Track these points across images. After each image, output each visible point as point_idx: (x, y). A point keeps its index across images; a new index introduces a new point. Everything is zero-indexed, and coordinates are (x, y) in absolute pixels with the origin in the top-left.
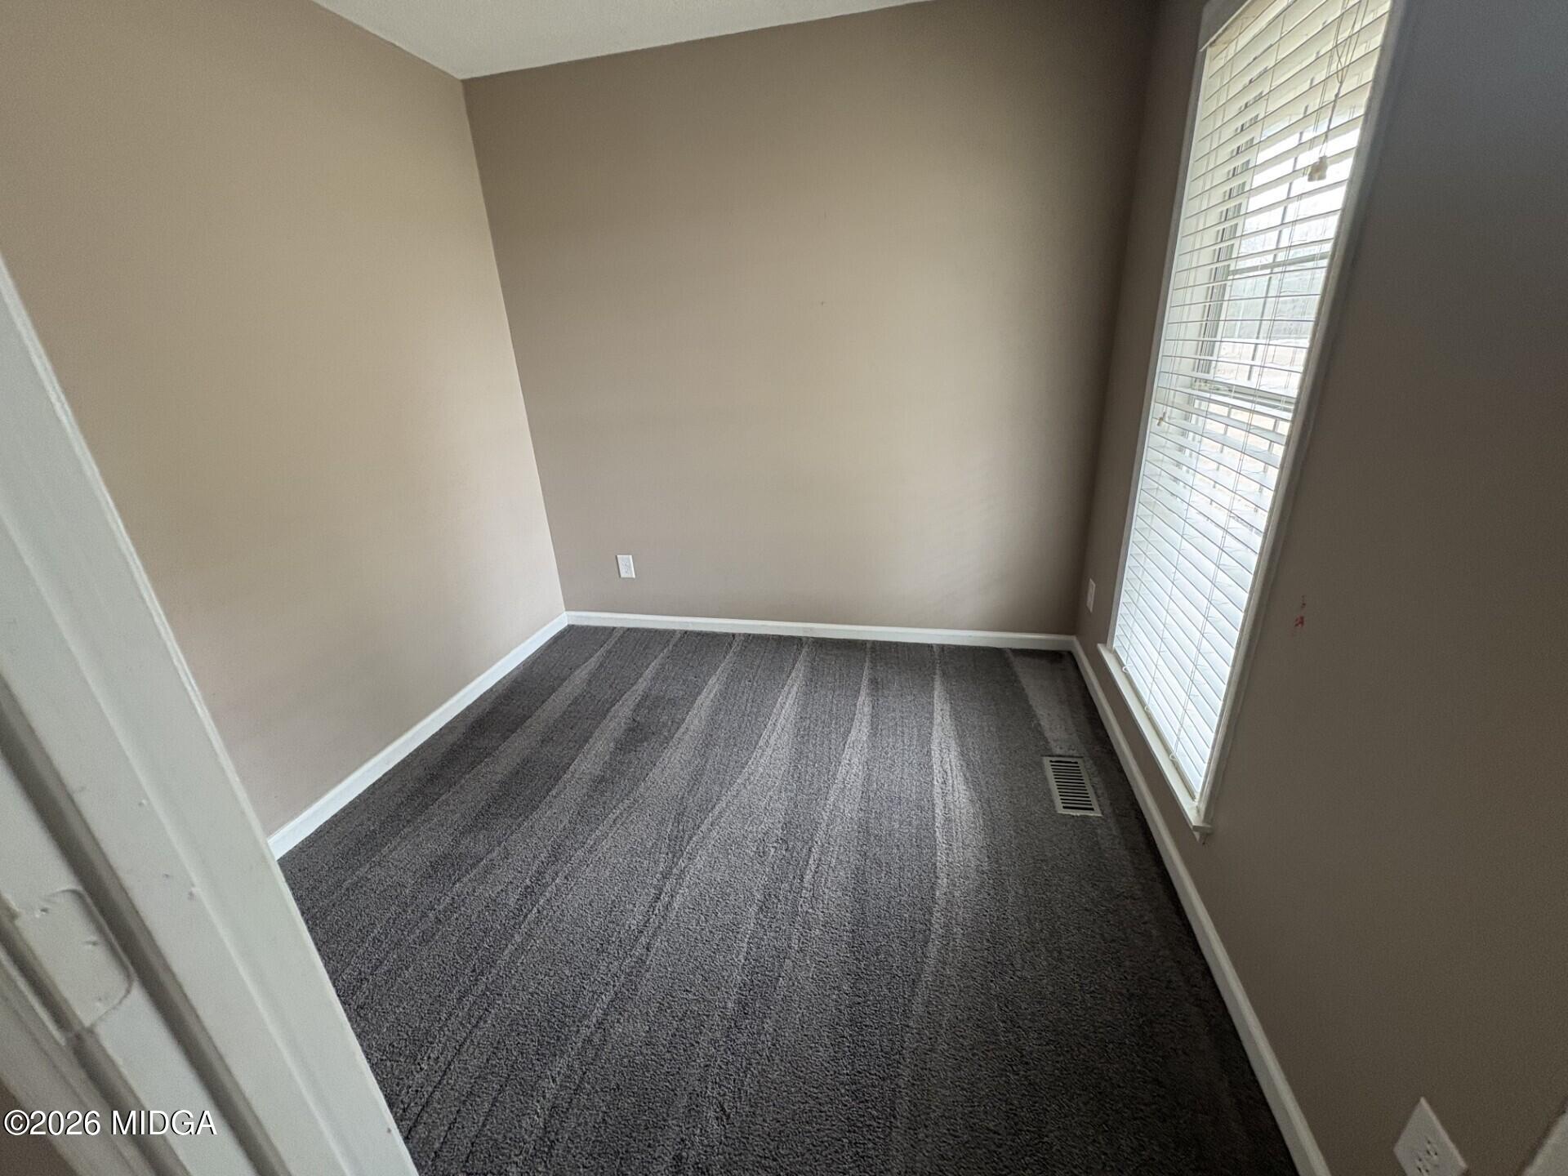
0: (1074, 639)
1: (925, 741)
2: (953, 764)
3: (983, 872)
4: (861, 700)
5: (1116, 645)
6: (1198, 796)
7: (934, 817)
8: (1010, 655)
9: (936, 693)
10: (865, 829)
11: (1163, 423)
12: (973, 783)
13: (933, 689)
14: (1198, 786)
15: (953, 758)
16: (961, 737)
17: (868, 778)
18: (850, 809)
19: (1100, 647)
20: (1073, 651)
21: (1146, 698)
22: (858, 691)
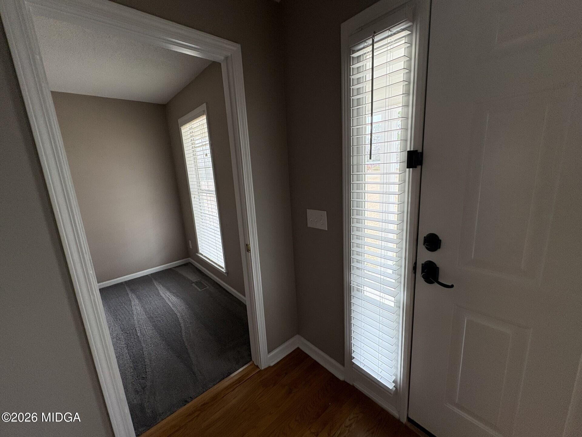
0: (189, 258)
1: (158, 294)
2: (169, 295)
3: (187, 308)
4: (130, 296)
5: (200, 252)
6: (224, 268)
7: (170, 306)
8: (174, 269)
9: (155, 284)
10: (150, 318)
11: (195, 198)
12: (177, 296)
13: (154, 284)
14: (223, 265)
15: (168, 294)
16: (168, 289)
17: (145, 308)
18: (144, 317)
19: (197, 254)
20: (190, 262)
21: (210, 258)
22: (128, 294)
